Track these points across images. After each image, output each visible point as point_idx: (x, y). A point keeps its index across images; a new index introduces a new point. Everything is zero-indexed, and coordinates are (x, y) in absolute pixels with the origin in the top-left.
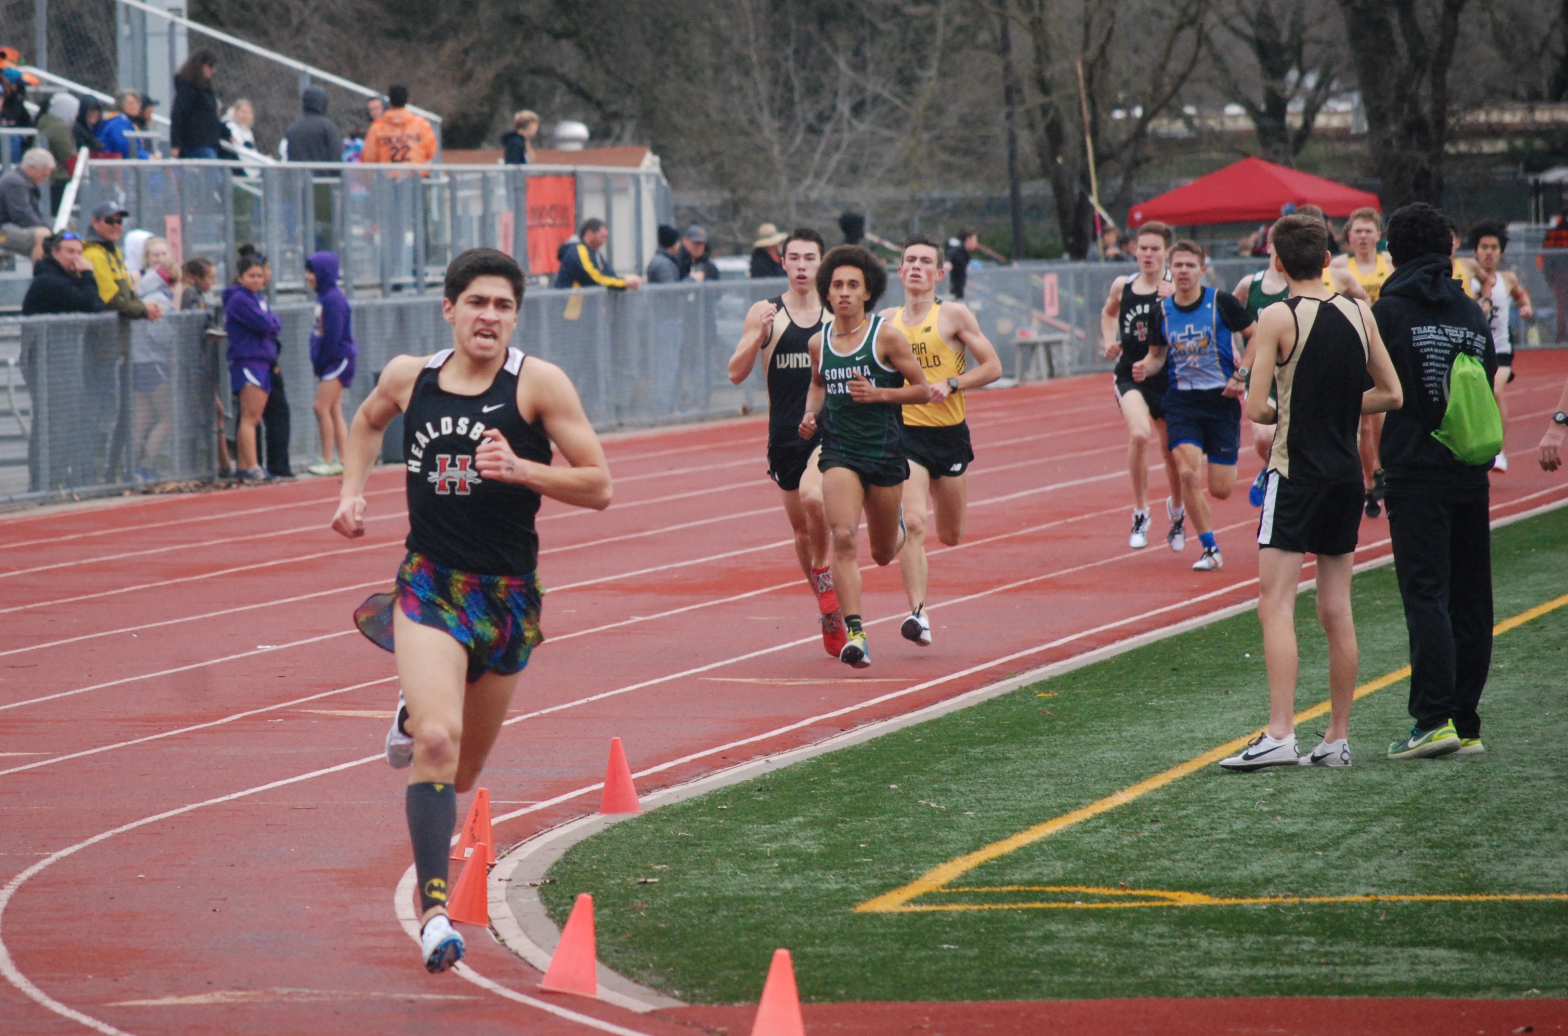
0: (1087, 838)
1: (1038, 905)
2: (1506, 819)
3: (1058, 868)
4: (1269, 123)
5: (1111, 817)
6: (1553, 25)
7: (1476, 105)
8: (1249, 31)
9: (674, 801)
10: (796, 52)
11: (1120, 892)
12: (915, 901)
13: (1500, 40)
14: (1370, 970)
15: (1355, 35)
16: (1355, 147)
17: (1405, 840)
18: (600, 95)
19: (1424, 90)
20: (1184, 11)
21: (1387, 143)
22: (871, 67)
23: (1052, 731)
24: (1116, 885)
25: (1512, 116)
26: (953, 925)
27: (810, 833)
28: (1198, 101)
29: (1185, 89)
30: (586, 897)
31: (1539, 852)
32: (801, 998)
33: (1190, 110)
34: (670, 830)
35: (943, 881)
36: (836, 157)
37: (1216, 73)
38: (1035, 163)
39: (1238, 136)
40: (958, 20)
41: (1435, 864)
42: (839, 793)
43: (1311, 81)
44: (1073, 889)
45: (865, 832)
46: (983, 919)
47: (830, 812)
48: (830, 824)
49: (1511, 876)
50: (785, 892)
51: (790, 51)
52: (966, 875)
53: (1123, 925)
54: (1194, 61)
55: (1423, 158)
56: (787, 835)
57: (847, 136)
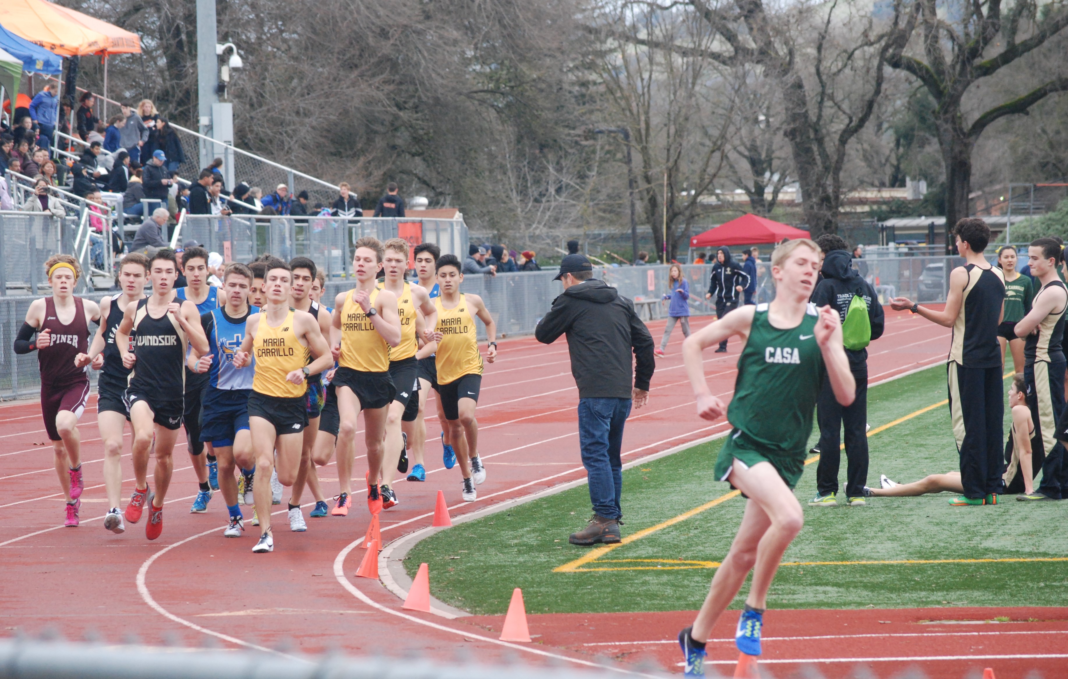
0: (664, 537)
1: (640, 568)
2: (861, 526)
3: (650, 551)
4: (756, 197)
5: (676, 527)
6: (891, 151)
7: (853, 189)
8: (746, 153)
9: (467, 520)
10: (528, 163)
11: (679, 562)
12: (583, 566)
13: (867, 158)
14: (795, 597)
15: (797, 155)
16: (798, 209)
17: (813, 536)
18: (434, 184)
19: (829, 181)
20: (715, 143)
21: (812, 207)
22: (565, 171)
23: (648, 487)
24: (676, 558)
25: (871, 194)
26: (600, 578)
27: (533, 535)
28: (723, 187)
29: (715, 181)
30: (424, 565)
31: (876, 541)
32: (526, 612)
33: (718, 191)
34: (466, 534)
35: (595, 557)
36: (548, 214)
37: (730, 173)
38: (644, 216)
39: (741, 204)
40: (607, 147)
41: (827, 547)
42: (546, 516)
43: (776, 177)
44: (656, 561)
45: (558, 534)
46: (614, 575)
47: (542, 526)
48: (542, 531)
49: (862, 553)
50: (520, 563)
51: (525, 163)
52: (606, 554)
53: (680, 577)
54: (720, 168)
55: (829, 214)
56: (522, 536)
57: (553, 204)
